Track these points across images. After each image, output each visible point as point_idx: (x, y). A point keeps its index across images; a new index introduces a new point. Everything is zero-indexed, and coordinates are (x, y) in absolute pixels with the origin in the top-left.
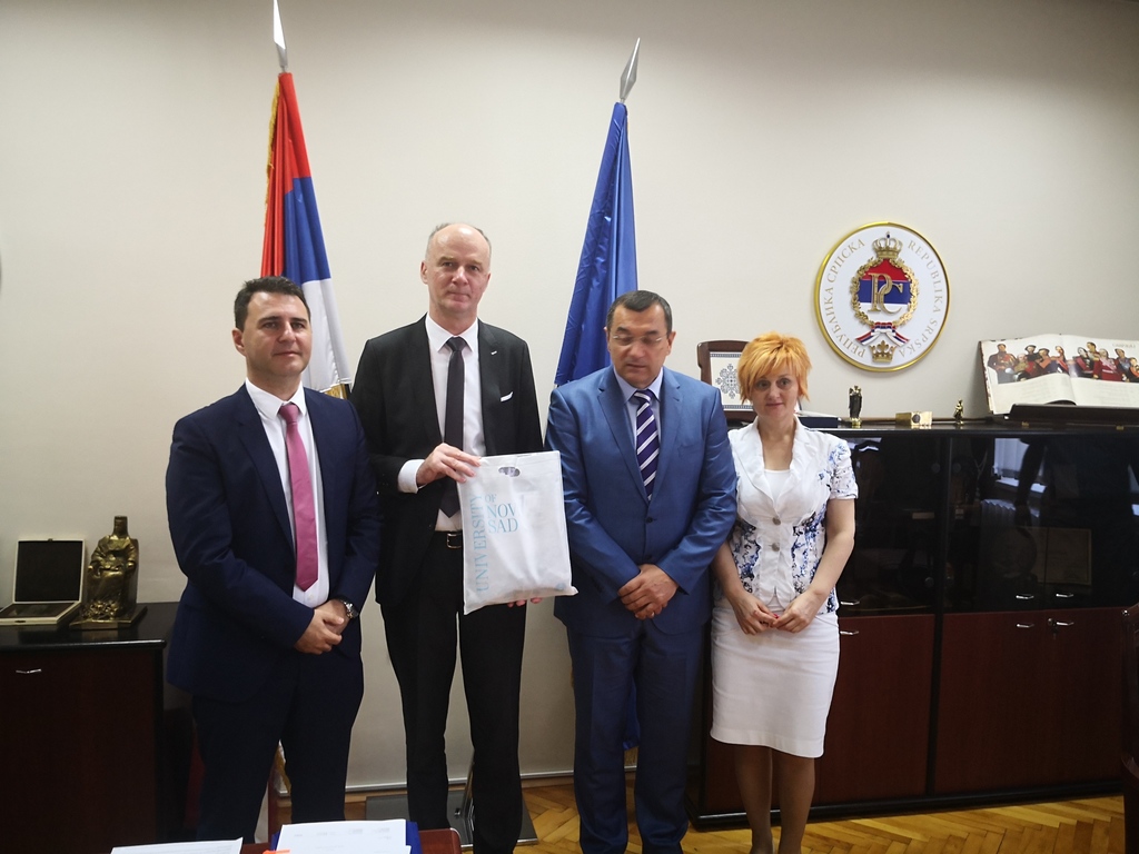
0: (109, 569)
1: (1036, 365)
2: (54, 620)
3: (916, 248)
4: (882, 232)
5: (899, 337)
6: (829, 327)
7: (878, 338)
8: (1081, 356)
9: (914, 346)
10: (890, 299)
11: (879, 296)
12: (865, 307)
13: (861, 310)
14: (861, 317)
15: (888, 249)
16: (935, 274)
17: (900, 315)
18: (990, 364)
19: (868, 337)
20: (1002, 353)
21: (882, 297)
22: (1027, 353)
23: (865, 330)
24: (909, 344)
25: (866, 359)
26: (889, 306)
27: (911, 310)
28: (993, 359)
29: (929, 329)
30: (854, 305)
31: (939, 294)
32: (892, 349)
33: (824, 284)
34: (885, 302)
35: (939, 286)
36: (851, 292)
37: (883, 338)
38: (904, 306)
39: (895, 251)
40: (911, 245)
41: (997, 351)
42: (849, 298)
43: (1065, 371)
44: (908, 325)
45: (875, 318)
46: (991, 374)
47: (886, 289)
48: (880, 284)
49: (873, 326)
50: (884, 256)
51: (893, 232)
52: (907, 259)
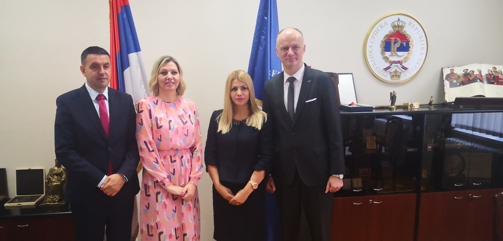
0: (54, 182)
1: (468, 79)
2: (33, 203)
3: (412, 25)
4: (395, 18)
5: (403, 67)
7: (394, 68)
8: (489, 74)
9: (411, 71)
10: (399, 49)
11: (394, 48)
12: (388, 54)
13: (386, 56)
14: (386, 59)
15: (398, 26)
16: (421, 37)
17: (404, 57)
18: (447, 78)
19: (389, 68)
20: (452, 73)
21: (396, 49)
22: (464, 73)
23: (388, 65)
24: (408, 70)
25: (388, 78)
26: (399, 53)
27: (409, 55)
28: (448, 76)
29: (418, 63)
30: (382, 53)
31: (423, 46)
32: (400, 73)
33: (369, 44)
34: (397, 51)
36: (381, 47)
37: (396, 68)
38: (406, 53)
39: (402, 27)
41: (449, 72)
42: (379, 50)
43: (481, 81)
44: (408, 61)
45: (392, 59)
46: (447, 83)
47: (398, 45)
48: (395, 43)
49: (392, 63)
50: (397, 29)
51: (402, 18)
52: (408, 30)
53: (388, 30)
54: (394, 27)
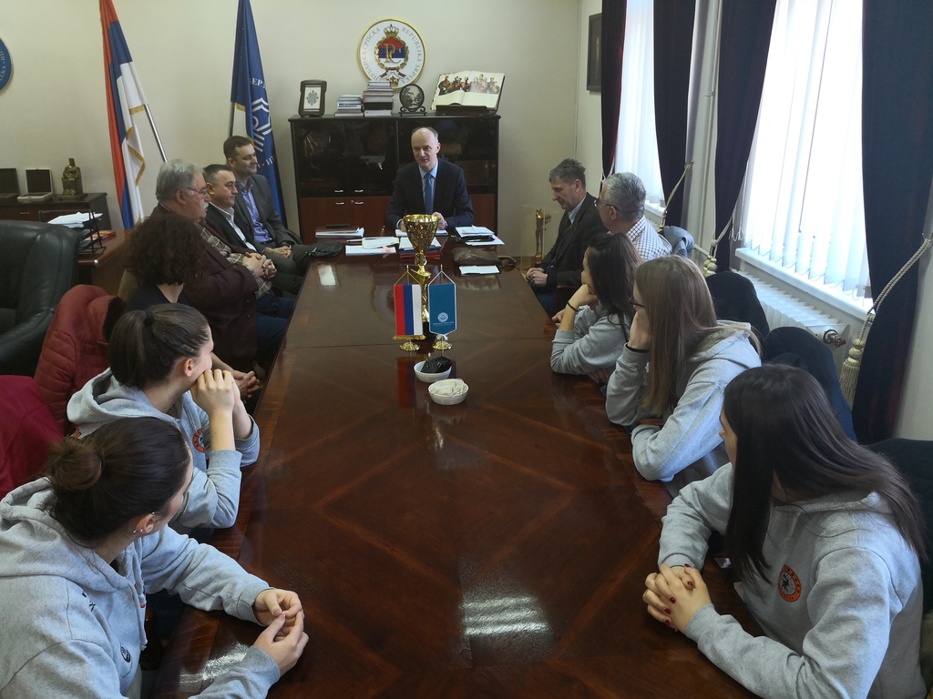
0: (70, 178)
3: (406, 31)
4: (387, 24)
5: (400, 74)
6: (366, 70)
7: (391, 75)
9: (409, 77)
10: (394, 56)
11: (389, 55)
12: (383, 60)
13: (381, 62)
14: (382, 66)
15: (391, 32)
16: (417, 43)
17: (401, 63)
19: (385, 74)
20: (446, 80)
21: (391, 55)
22: (454, 81)
23: (384, 71)
24: (406, 77)
26: (394, 60)
27: (407, 60)
28: (441, 84)
29: (416, 70)
30: (377, 60)
31: (420, 52)
32: (398, 80)
33: (362, 51)
34: (392, 58)
35: (419, 49)
36: (375, 53)
37: (393, 75)
38: (402, 60)
39: (396, 33)
40: (404, 29)
42: (375, 56)
44: (405, 67)
45: (388, 65)
46: (438, 91)
47: (393, 51)
48: (390, 50)
49: (388, 69)
50: (390, 35)
51: (394, 24)
52: (402, 36)
53: (381, 36)
54: (387, 33)
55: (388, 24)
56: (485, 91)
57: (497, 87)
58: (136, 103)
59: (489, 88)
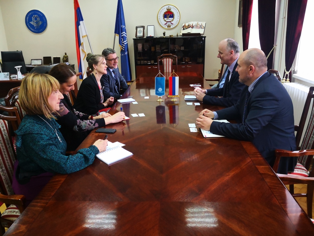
0: (65, 59)
1: (188, 27)
5: (171, 23)
6: (160, 23)
7: (168, 24)
8: (195, 25)
9: (174, 25)
10: (169, 17)
14: (165, 20)
16: (177, 13)
19: (166, 24)
20: (185, 25)
23: (166, 23)
25: (166, 27)
27: (174, 19)
29: (177, 22)
30: (164, 18)
32: (171, 25)
33: (159, 16)
35: (178, 15)
37: (169, 24)
38: (172, 18)
39: (170, 9)
40: (173, 8)
42: (163, 17)
44: (173, 21)
46: (182, 29)
48: (168, 15)
49: (167, 22)
51: (170, 6)
52: (172, 10)
53: (165, 10)
54: (167, 9)
55: (168, 6)
56: (199, 28)
57: (204, 27)
58: (84, 34)
59: (201, 27)
